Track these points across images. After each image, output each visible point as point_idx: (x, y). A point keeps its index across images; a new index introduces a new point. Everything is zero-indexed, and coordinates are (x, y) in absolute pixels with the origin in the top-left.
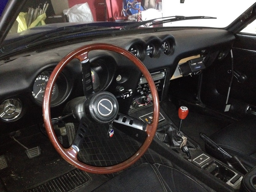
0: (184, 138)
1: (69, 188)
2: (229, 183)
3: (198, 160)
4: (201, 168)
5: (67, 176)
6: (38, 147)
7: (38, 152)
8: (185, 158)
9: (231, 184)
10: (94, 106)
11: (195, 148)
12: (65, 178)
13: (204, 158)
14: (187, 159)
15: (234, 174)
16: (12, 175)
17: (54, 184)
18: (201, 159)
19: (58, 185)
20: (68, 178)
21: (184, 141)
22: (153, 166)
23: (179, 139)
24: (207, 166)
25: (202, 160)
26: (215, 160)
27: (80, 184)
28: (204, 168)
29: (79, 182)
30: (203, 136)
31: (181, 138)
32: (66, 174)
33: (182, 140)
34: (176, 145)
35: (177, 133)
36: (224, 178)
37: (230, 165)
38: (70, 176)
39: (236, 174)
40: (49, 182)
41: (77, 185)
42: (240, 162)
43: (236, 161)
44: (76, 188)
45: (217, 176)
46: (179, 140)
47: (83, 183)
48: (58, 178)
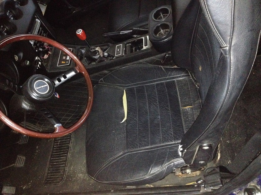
0: (97, 49)
1: (67, 151)
2: (145, 48)
3: (118, 53)
4: (124, 56)
5: (55, 147)
6: (18, 156)
7: (22, 158)
8: (111, 60)
9: (146, 47)
10: (34, 93)
11: (108, 48)
12: (56, 150)
13: (119, 47)
14: (113, 59)
15: (142, 39)
16: (24, 188)
17: (55, 160)
18: (118, 50)
19: (58, 157)
20: (58, 147)
21: (99, 50)
22: (99, 84)
23: (95, 52)
24: (125, 50)
25: (120, 50)
26: (125, 43)
27: (69, 141)
28: (125, 53)
29: (67, 141)
30: (105, 35)
31: (96, 51)
32: (54, 147)
33: (98, 51)
34: (98, 57)
35: (91, 50)
36: (140, 47)
37: (135, 36)
38: (57, 145)
39: (144, 38)
40: (50, 162)
41: (69, 143)
42: (138, 29)
43: (136, 30)
44: (70, 145)
45: (136, 50)
46: (97, 53)
47: (70, 139)
48: (52, 155)
